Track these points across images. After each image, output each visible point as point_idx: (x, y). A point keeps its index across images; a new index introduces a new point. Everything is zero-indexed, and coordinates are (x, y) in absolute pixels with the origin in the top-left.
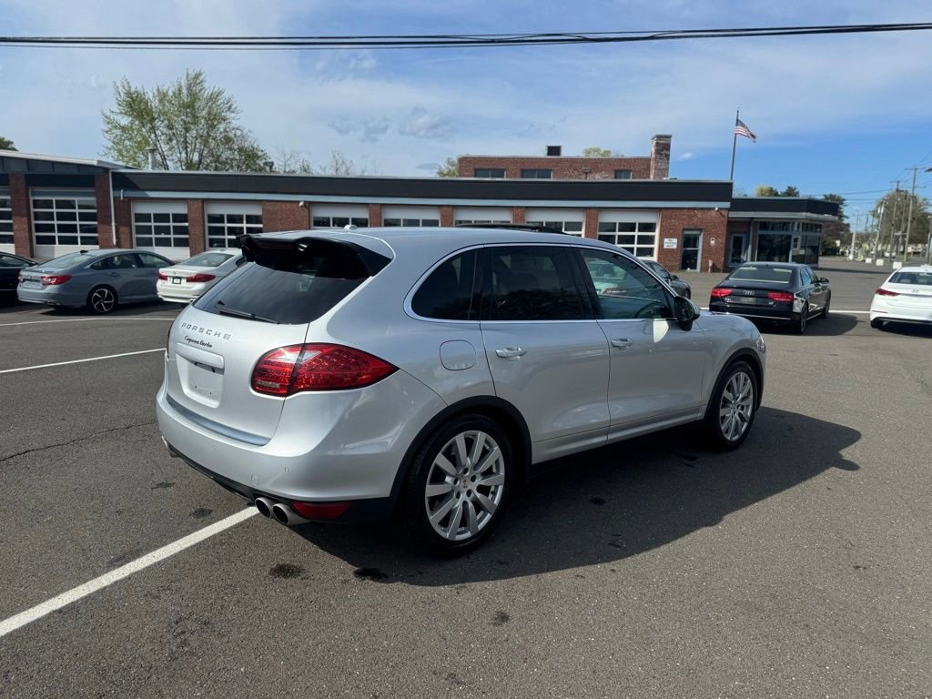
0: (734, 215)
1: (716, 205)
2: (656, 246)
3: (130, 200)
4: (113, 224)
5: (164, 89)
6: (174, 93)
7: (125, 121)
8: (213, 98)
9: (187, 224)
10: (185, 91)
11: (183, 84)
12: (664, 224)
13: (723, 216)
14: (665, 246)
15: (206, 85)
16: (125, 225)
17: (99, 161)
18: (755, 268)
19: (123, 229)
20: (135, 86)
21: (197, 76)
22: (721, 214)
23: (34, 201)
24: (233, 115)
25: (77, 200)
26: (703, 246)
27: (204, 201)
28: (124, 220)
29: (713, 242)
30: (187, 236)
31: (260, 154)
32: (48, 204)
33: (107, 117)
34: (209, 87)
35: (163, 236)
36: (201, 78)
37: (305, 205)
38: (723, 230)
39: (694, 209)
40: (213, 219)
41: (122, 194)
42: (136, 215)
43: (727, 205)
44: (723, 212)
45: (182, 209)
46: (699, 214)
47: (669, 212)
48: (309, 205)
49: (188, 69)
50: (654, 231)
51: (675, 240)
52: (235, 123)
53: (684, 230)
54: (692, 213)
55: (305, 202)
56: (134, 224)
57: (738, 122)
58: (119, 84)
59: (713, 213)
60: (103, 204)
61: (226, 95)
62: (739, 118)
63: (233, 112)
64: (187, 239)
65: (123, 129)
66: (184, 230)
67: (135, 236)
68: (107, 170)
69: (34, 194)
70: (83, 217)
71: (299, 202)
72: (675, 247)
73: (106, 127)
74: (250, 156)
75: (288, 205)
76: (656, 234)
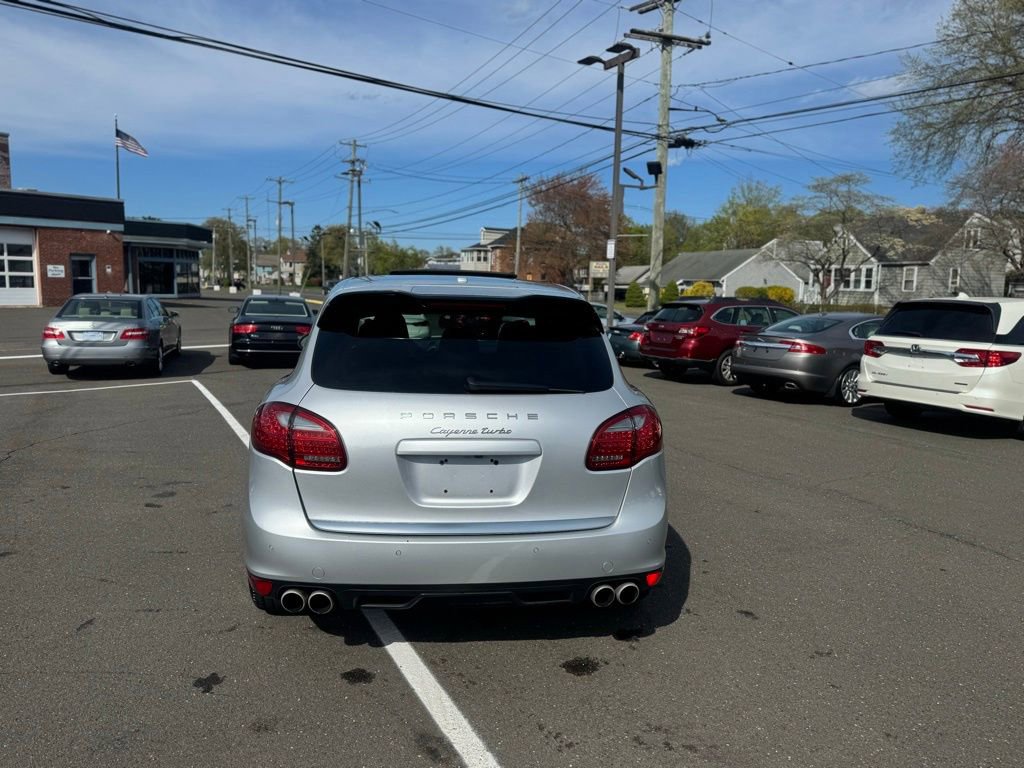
0: (128, 239)
1: (109, 228)
2: (36, 274)
12: (44, 246)
13: (118, 240)
14: (50, 275)
18: (266, 302)
22: (114, 237)
26: (98, 275)
29: (109, 270)
38: (119, 256)
39: (81, 230)
43: (120, 227)
44: (117, 236)
46: (88, 237)
47: (49, 233)
50: (30, 255)
51: (62, 268)
53: (71, 254)
54: (78, 234)
57: (119, 133)
59: (105, 237)
62: (119, 128)
72: (63, 275)
76: (35, 258)
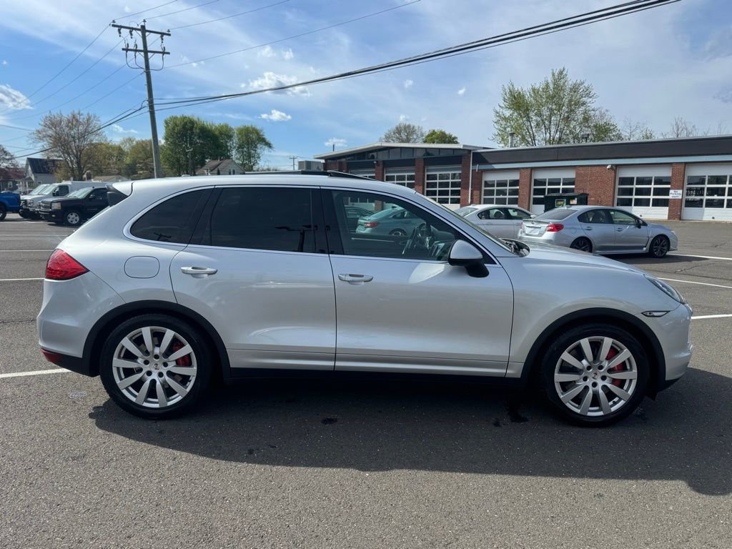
3: (482, 171)
4: (470, 189)
5: (537, 86)
6: (543, 89)
7: (508, 113)
8: (575, 89)
9: (518, 187)
10: (551, 86)
11: (550, 81)
15: (569, 77)
16: (477, 190)
17: (464, 146)
19: (476, 192)
20: (517, 87)
21: (561, 73)
23: (428, 175)
24: (591, 99)
25: (438, 173)
27: (532, 169)
28: (477, 186)
30: (517, 197)
31: (612, 128)
32: (434, 177)
33: (497, 113)
34: (571, 80)
35: (501, 196)
36: (564, 73)
37: (611, 168)
40: (537, 182)
41: (478, 167)
42: (486, 182)
45: (516, 176)
48: (616, 168)
49: (553, 70)
52: (593, 106)
55: (612, 165)
56: (483, 188)
58: (506, 87)
60: (464, 176)
61: (586, 85)
63: (591, 97)
64: (517, 199)
65: (505, 119)
66: (515, 192)
67: (483, 197)
68: (470, 151)
69: (428, 171)
70: (454, 185)
71: (607, 165)
73: (495, 119)
74: (603, 130)
75: (598, 168)
